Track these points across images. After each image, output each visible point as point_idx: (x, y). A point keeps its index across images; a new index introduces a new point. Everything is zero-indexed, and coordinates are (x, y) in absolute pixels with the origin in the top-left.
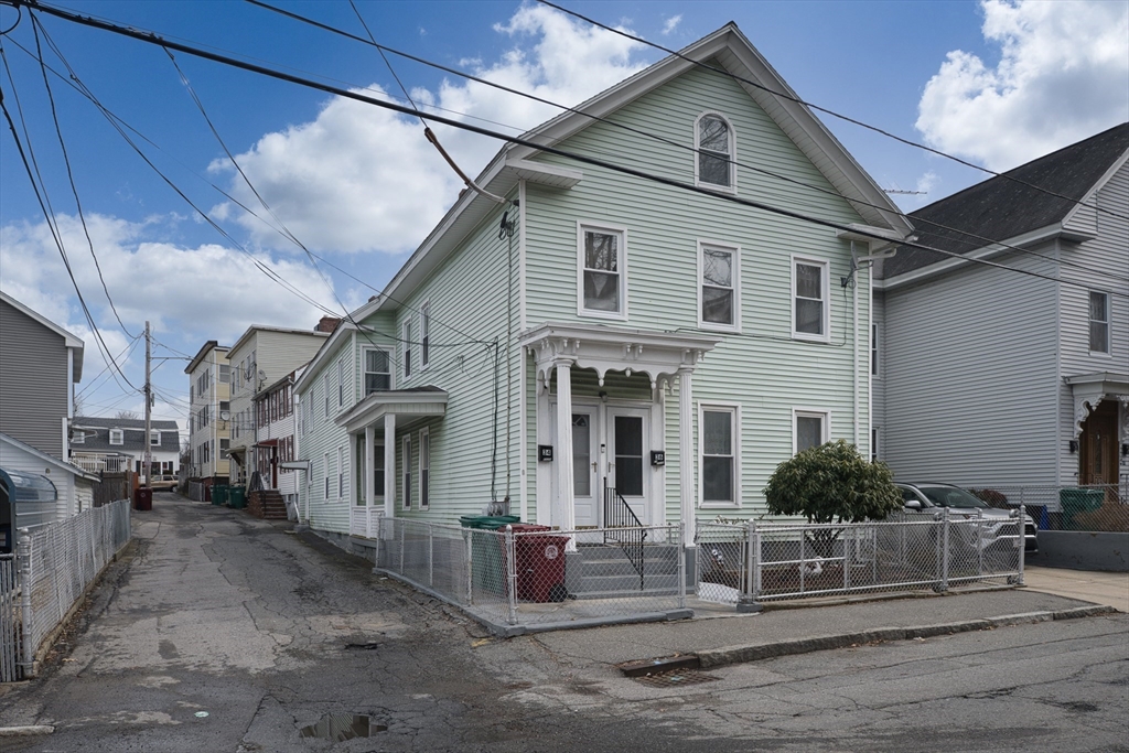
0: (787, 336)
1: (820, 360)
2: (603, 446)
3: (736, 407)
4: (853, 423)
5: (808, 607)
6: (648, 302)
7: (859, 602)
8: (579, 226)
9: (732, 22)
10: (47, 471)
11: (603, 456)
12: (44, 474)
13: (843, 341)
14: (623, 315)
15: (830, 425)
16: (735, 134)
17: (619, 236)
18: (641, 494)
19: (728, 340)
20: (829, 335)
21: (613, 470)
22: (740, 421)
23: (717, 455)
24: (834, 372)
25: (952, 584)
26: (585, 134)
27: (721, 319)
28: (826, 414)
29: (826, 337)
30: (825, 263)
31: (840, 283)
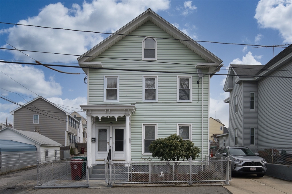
0: (175, 101)
1: (188, 108)
2: (111, 137)
3: (156, 125)
4: (201, 128)
5: (130, 187)
6: (126, 96)
7: (151, 186)
8: (104, 77)
9: (150, 9)
10: (35, 144)
11: (111, 141)
12: (34, 145)
13: (197, 101)
14: (118, 100)
15: (192, 129)
16: (156, 42)
17: (117, 78)
18: (123, 151)
19: (153, 105)
20: (192, 100)
21: (114, 144)
22: (157, 129)
23: (150, 139)
24: (194, 112)
25: (193, 183)
26: (107, 51)
27: (151, 98)
28: (190, 125)
29: (191, 100)
30: (191, 77)
31: (197, 83)
